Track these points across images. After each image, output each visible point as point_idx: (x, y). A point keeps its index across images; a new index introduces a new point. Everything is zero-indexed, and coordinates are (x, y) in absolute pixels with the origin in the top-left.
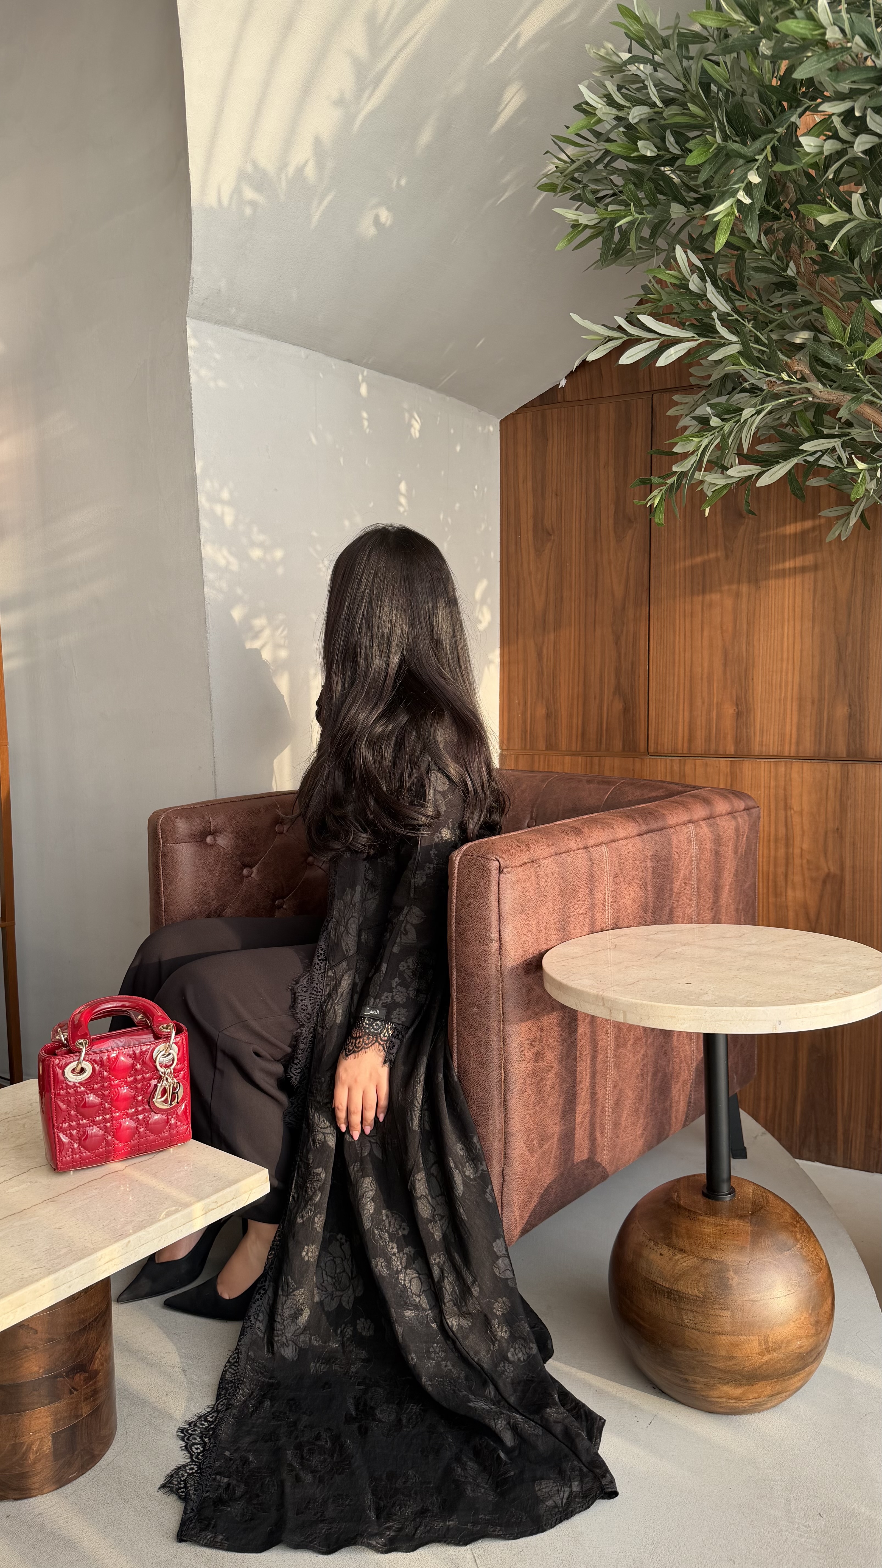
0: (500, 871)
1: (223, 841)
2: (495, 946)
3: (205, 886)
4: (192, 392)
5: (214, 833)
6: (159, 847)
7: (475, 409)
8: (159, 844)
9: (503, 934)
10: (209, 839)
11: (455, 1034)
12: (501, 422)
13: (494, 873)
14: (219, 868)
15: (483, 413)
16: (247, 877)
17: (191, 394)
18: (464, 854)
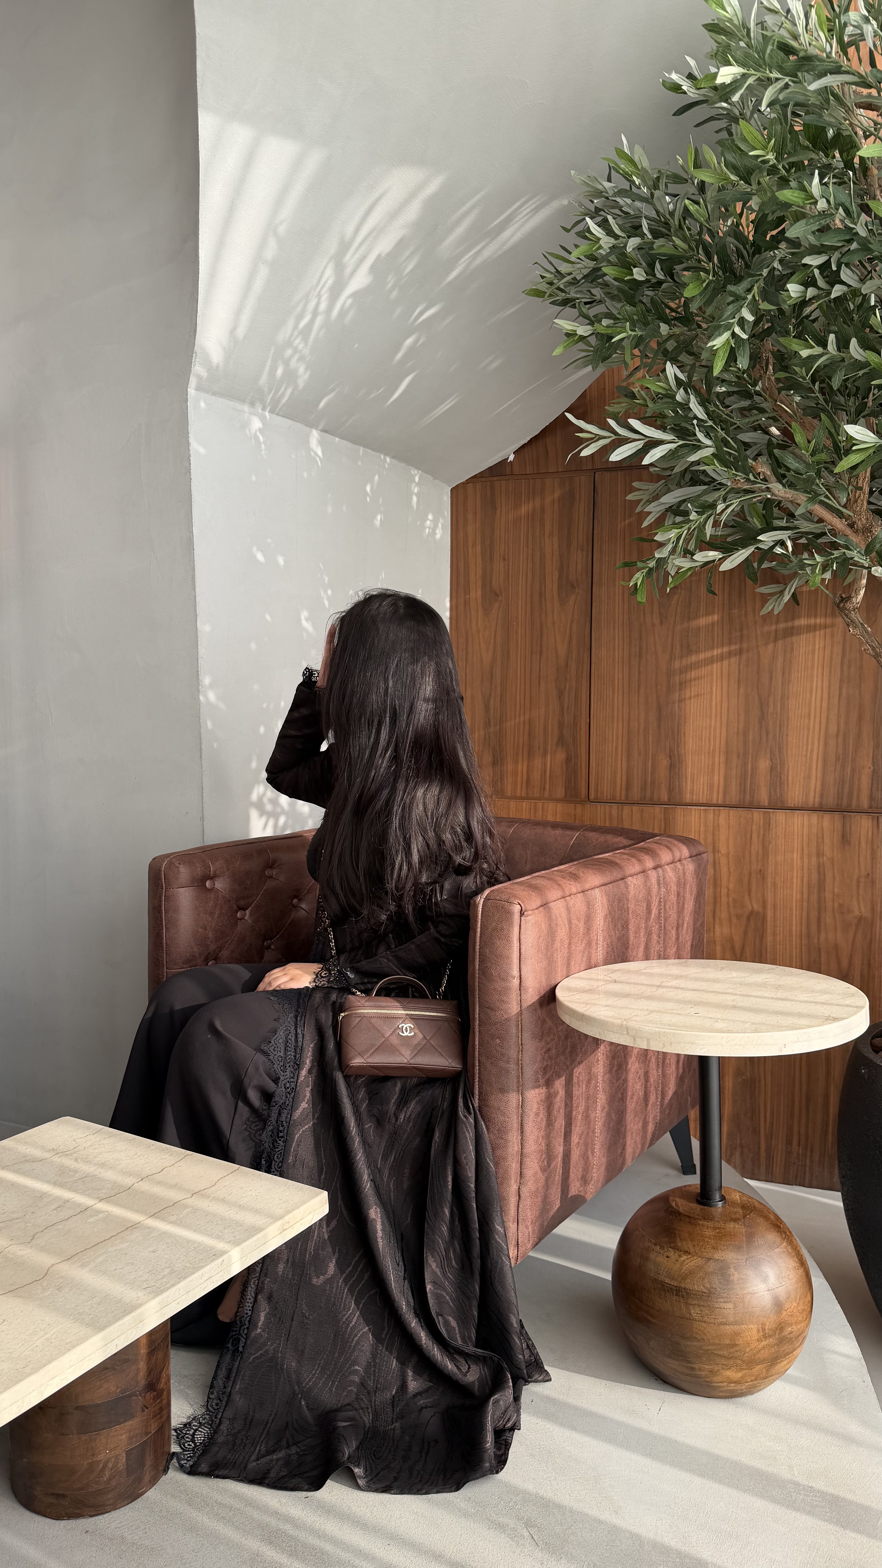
0: (522, 914)
1: (220, 885)
2: (516, 982)
3: (205, 929)
4: (191, 458)
5: (212, 878)
6: (162, 891)
7: (430, 478)
8: (162, 888)
9: (522, 972)
10: (208, 884)
11: (477, 1064)
12: (452, 490)
13: (517, 916)
14: (217, 912)
15: (436, 481)
16: (241, 919)
17: (190, 460)
18: (487, 899)
